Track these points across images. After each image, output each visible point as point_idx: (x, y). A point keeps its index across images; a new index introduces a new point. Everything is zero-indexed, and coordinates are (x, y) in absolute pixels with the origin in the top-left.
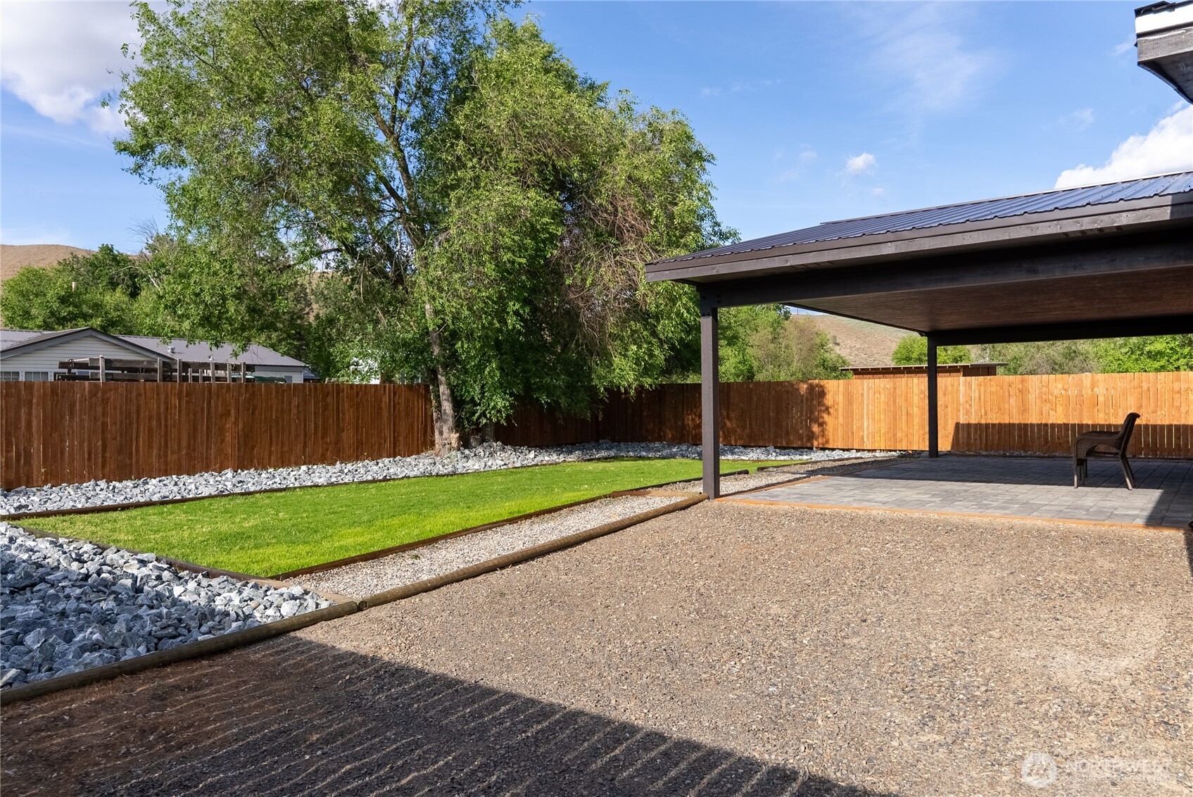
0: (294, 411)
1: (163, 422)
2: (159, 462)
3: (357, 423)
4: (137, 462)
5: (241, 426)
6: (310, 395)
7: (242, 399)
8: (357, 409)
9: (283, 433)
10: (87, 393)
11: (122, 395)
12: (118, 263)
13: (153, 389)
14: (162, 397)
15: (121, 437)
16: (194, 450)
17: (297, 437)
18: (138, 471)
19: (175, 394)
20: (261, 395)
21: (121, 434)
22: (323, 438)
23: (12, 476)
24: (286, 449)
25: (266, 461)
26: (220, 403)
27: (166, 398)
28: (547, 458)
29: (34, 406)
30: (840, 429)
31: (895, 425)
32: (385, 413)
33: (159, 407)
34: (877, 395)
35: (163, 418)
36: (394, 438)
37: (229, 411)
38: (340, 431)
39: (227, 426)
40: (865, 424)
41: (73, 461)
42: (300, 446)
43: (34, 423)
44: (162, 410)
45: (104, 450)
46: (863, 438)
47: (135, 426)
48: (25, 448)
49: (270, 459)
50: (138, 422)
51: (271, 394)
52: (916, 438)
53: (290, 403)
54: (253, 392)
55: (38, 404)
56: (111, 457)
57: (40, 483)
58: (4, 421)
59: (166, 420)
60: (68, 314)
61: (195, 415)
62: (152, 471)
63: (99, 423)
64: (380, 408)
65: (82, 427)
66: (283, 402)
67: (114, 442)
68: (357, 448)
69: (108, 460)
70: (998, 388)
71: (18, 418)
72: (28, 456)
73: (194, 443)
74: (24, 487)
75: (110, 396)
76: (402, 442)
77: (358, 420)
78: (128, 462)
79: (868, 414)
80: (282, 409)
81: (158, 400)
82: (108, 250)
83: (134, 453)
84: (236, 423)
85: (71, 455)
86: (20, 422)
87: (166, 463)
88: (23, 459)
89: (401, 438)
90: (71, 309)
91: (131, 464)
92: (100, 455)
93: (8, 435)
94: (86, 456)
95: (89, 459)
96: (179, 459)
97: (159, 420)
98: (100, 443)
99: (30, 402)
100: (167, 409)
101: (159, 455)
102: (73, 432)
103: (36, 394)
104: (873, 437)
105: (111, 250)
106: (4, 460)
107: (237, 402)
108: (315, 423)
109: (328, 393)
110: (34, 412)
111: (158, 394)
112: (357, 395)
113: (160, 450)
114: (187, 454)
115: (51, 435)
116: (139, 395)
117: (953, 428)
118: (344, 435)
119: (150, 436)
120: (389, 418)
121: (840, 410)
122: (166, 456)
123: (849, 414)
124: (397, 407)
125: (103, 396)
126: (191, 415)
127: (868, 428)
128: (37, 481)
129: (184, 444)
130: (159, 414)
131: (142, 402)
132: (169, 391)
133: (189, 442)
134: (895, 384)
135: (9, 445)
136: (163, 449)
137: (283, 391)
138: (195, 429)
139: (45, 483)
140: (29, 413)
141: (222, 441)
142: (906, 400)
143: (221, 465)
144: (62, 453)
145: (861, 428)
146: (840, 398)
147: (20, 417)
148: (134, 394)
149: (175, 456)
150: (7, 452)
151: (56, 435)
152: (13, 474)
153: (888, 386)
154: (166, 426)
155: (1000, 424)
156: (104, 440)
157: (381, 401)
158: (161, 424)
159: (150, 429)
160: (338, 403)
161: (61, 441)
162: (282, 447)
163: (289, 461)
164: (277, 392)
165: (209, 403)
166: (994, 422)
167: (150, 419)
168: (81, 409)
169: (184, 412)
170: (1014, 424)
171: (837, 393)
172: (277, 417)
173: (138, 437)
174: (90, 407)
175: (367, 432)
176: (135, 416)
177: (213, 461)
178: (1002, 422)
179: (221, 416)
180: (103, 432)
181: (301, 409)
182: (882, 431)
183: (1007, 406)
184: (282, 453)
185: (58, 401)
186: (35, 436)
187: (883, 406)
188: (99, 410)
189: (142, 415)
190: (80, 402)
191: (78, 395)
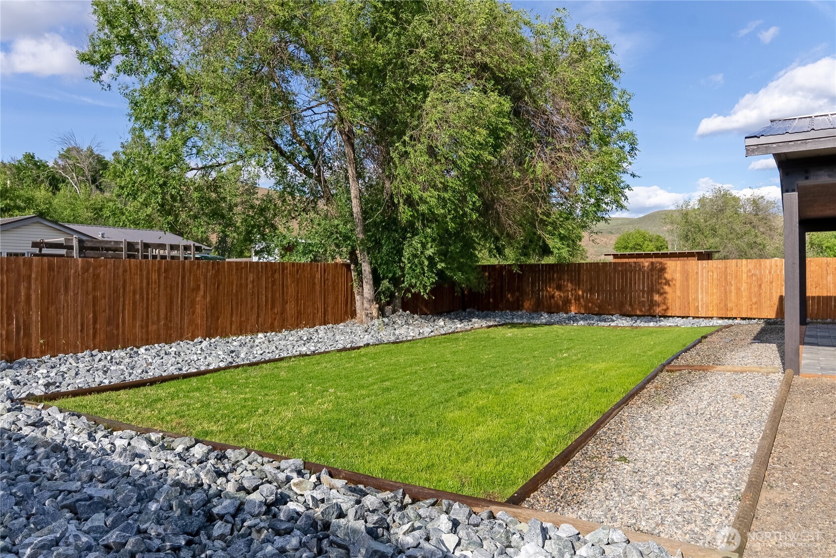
0: (250, 286)
1: (145, 296)
2: (142, 332)
3: (298, 296)
4: (123, 333)
5: (208, 299)
6: (262, 272)
7: (209, 274)
8: (297, 284)
9: (241, 305)
10: (80, 269)
11: (110, 270)
12: (39, 167)
13: (136, 266)
14: (145, 273)
15: (110, 310)
16: (171, 321)
17: (252, 308)
18: (124, 341)
19: (155, 271)
20: (224, 272)
21: (109, 307)
22: (271, 309)
23: (13, 348)
24: (243, 319)
25: (228, 329)
26: (192, 278)
27: (148, 273)
28: (459, 326)
29: (33, 281)
30: (677, 300)
31: (726, 297)
32: (318, 288)
33: (141, 282)
34: (710, 273)
35: (145, 292)
36: (324, 308)
37: (199, 286)
38: (285, 302)
39: (198, 299)
40: (700, 297)
41: (68, 333)
42: (254, 316)
43: (33, 297)
44: (144, 284)
45: (95, 322)
46: (698, 307)
47: (121, 299)
48: (24, 322)
49: (231, 328)
50: (124, 296)
51: (232, 270)
52: (744, 309)
53: (247, 279)
54: (218, 269)
55: (36, 279)
56: (100, 329)
57: (38, 354)
58: (5, 296)
59: (148, 294)
60: (5, 206)
61: (171, 289)
62: (135, 340)
63: (91, 297)
64: (314, 284)
65: (76, 301)
66: (241, 278)
67: (104, 314)
68: (297, 318)
69: (98, 331)
70: (817, 267)
71: (18, 292)
72: (27, 327)
73: (171, 314)
74: (24, 358)
75: (100, 272)
76: (330, 312)
77: (298, 294)
78: (116, 333)
79: (702, 289)
80: (241, 284)
81: (141, 275)
82: (30, 157)
83: (121, 324)
84: (204, 297)
85: (66, 327)
86: (20, 295)
87: (147, 333)
88: (22, 331)
89: (329, 309)
90: (8, 201)
91: (118, 335)
92: (92, 326)
93: (9, 308)
94: (79, 328)
95: (82, 331)
96: (158, 329)
97: (141, 294)
98: (91, 316)
99: (30, 277)
100: (148, 284)
101: (142, 326)
102: (68, 306)
103: (34, 269)
104: (707, 307)
105: (33, 157)
106: (4, 332)
107: (206, 278)
108: (266, 296)
109: (276, 271)
110: (33, 287)
111: (141, 270)
112: (298, 272)
113: (142, 321)
114: (165, 325)
115: (48, 309)
116: (125, 271)
117: (778, 300)
118: (288, 306)
119: (134, 309)
120: (320, 292)
121: (678, 285)
122: (147, 327)
123: (686, 288)
124: (327, 282)
125: (94, 272)
126: (168, 290)
127: (702, 300)
128: (36, 352)
129: (162, 315)
130: (141, 288)
131: (128, 278)
132: (150, 268)
133: (167, 314)
134: (726, 264)
135: (10, 318)
136: (145, 320)
137: (242, 268)
138: (171, 302)
139: (43, 353)
140: (29, 288)
141: (194, 313)
142: (736, 277)
143: (192, 334)
144: (58, 326)
145: (696, 299)
146: (678, 276)
147: (20, 291)
148: (121, 271)
149: (155, 327)
150: (8, 325)
151: (52, 309)
152: (14, 346)
153: (720, 266)
154: (148, 299)
155: (819, 297)
156: (95, 313)
157: (315, 278)
158: (143, 298)
159: (134, 303)
160: (283, 278)
161: (57, 314)
162: (240, 318)
163: (246, 329)
164: (237, 269)
165: (183, 278)
166: (814, 295)
167: (134, 293)
168: (74, 284)
169: (162, 287)
170: (831, 297)
171: (675, 271)
172: (236, 291)
173: (124, 309)
174: (83, 282)
175: (304, 304)
176: (122, 290)
177: (186, 330)
178: (821, 295)
179: (193, 290)
180: (94, 305)
181: (255, 284)
182: (714, 303)
183: (825, 282)
184: (241, 323)
185: (54, 277)
186: (34, 309)
187: (715, 282)
188: (90, 284)
189: (127, 289)
190: (74, 278)
191: (73, 271)
